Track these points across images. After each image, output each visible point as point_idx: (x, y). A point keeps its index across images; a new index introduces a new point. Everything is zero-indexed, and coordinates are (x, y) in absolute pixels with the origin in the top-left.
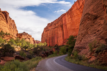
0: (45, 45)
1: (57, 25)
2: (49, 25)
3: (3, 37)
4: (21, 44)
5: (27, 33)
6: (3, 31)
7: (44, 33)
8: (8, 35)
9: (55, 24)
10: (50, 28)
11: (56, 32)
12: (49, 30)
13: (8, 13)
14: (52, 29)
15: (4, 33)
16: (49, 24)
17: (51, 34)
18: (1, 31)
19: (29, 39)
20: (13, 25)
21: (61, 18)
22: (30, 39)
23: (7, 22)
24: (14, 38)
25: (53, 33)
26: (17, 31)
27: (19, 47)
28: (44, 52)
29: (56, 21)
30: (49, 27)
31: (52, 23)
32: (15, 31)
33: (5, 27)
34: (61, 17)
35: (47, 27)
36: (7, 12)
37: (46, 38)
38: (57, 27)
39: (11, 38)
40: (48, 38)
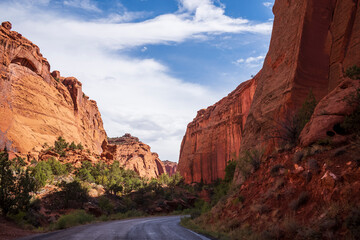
0: (177, 182)
1: (224, 118)
2: (203, 115)
3: (63, 155)
4: (105, 178)
5: (137, 139)
6: (65, 137)
7: (187, 139)
8: (77, 151)
9: (219, 114)
10: (204, 125)
11: (223, 138)
12: (200, 132)
13: (79, 83)
14: (210, 128)
15: (66, 145)
16: (201, 112)
17: (206, 144)
18: (60, 139)
19: (142, 156)
20: (93, 117)
21: (238, 95)
22: (145, 157)
23: (76, 109)
24: (93, 158)
25: (214, 142)
26: (103, 133)
27: (100, 186)
28: (165, 202)
29: (223, 103)
30: (201, 121)
31: (211, 109)
32: (97, 133)
33: (69, 126)
34: (237, 92)
35: (195, 121)
36: (75, 81)
37: (191, 156)
38: (225, 123)
39: (86, 159)
40: (198, 157)
